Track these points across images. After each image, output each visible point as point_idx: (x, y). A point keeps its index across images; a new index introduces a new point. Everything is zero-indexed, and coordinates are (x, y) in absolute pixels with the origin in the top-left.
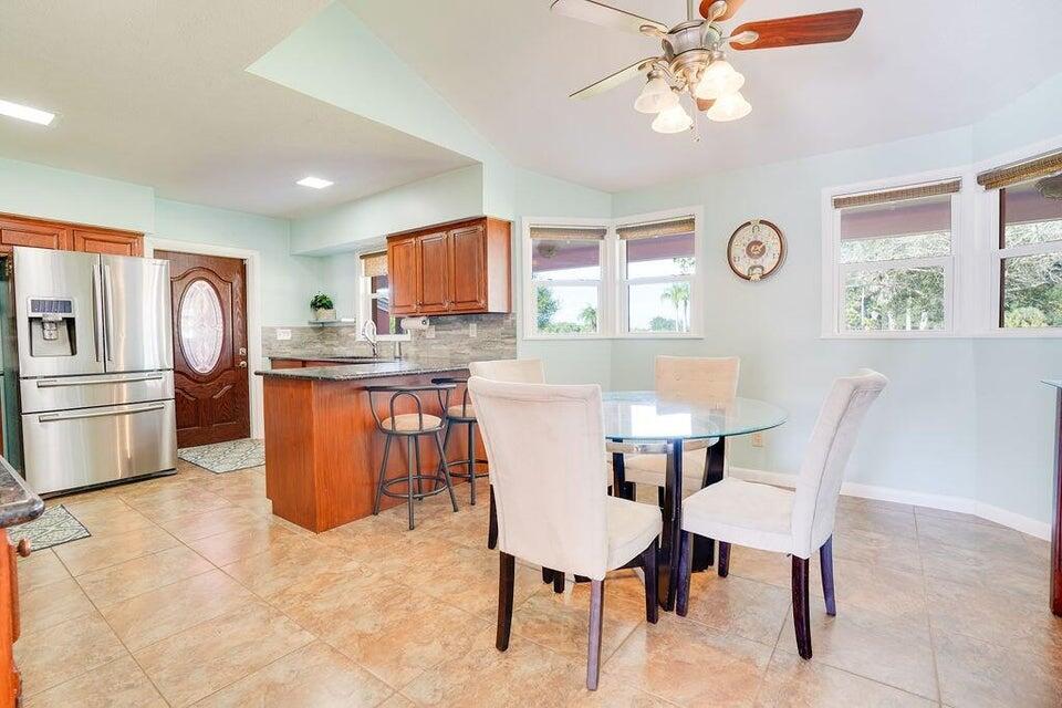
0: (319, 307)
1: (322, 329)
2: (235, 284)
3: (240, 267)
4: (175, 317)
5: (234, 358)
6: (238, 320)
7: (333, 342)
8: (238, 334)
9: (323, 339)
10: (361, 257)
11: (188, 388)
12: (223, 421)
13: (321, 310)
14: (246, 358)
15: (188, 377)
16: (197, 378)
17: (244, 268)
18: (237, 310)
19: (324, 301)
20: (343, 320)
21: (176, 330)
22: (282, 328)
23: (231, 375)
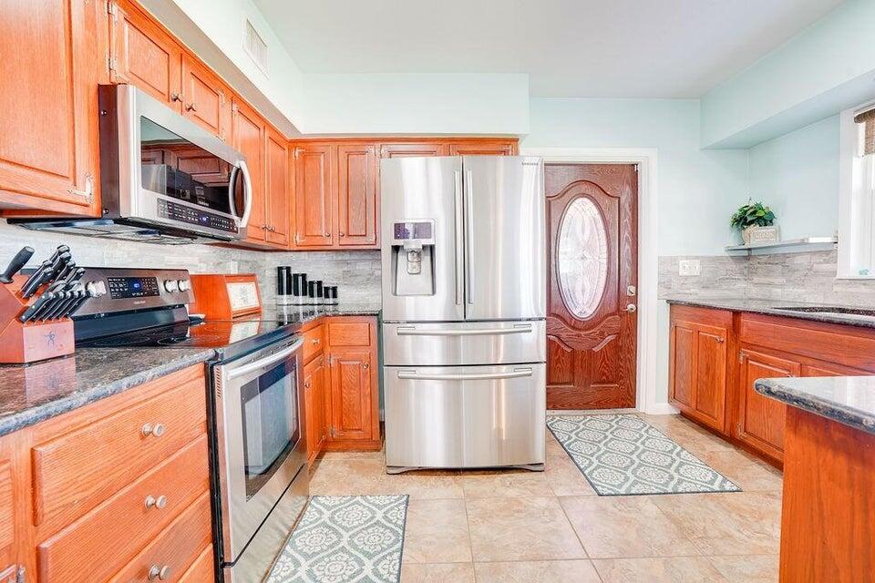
0: (752, 222)
1: (747, 256)
2: (623, 199)
3: (630, 174)
4: (553, 246)
5: (620, 298)
6: (626, 248)
7: (776, 281)
8: (626, 267)
9: (749, 274)
10: (859, 119)
11: (563, 335)
12: (603, 382)
13: (753, 229)
14: (635, 300)
15: (565, 321)
16: (574, 324)
17: (635, 175)
18: (626, 234)
19: (760, 214)
20: (812, 240)
21: (553, 262)
22: (687, 258)
23: (615, 323)
